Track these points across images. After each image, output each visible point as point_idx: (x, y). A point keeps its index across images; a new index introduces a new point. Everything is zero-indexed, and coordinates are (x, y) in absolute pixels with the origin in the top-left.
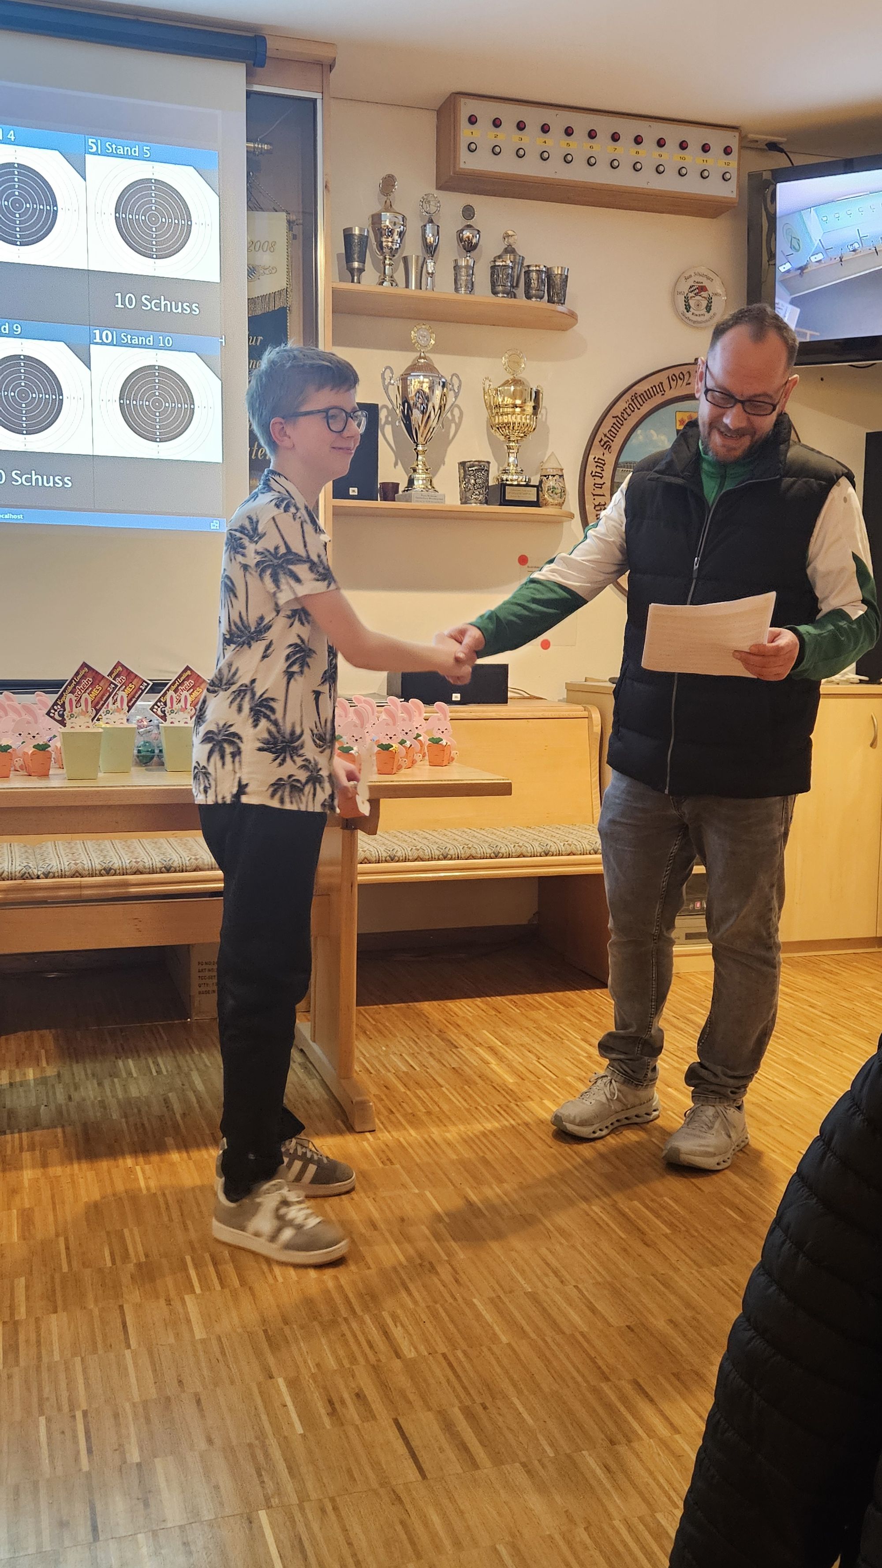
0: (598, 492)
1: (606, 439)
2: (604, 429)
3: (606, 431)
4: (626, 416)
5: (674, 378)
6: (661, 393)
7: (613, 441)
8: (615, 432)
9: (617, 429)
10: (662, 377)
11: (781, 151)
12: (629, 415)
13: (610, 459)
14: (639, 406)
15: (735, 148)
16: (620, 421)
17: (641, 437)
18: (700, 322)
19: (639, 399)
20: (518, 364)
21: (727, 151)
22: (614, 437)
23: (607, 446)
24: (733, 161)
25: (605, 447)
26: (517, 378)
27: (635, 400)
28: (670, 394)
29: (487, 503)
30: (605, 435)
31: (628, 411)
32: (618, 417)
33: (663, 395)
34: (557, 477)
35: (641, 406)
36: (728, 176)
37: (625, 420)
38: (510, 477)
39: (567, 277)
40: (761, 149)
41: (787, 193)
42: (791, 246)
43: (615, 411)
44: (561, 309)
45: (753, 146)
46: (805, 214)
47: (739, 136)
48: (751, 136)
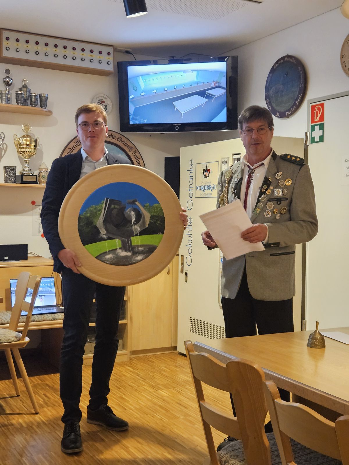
2: (66, 153)
4: (74, 148)
11: (131, 54)
15: (112, 52)
16: (71, 150)
20: (28, 129)
21: (109, 54)
24: (111, 58)
26: (28, 134)
29: (15, 182)
31: (75, 146)
34: (45, 172)
36: (109, 63)
37: (74, 150)
38: (25, 172)
39: (47, 97)
40: (124, 52)
41: (132, 70)
42: (134, 89)
43: (69, 147)
44: (45, 110)
45: (120, 51)
46: (138, 78)
47: (113, 49)
48: (118, 48)
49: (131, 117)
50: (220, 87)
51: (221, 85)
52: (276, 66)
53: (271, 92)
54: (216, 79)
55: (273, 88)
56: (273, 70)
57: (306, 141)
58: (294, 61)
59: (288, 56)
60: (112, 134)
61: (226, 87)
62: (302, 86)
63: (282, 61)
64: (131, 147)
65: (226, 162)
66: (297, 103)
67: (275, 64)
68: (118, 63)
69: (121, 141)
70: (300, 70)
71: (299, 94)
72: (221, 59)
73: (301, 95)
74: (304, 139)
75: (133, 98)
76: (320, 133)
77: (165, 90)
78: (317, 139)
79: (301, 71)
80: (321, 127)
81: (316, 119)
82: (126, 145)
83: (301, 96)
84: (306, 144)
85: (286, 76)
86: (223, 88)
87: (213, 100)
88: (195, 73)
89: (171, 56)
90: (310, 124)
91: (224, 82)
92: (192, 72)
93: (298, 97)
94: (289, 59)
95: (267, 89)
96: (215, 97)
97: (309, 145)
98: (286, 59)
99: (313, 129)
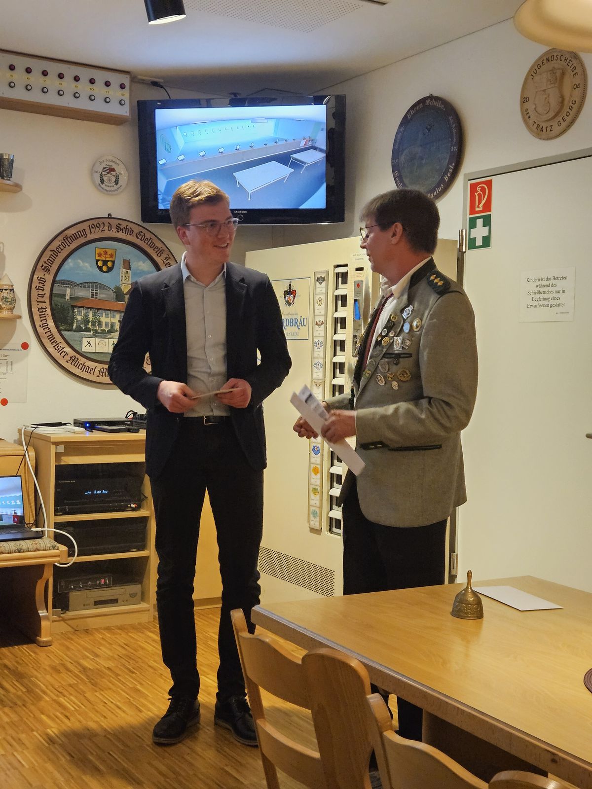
0: (41, 299)
1: (46, 265)
2: (45, 258)
3: (46, 260)
4: (60, 250)
5: (93, 226)
6: (84, 236)
7: (51, 266)
8: (53, 261)
9: (54, 259)
10: (85, 226)
11: (162, 87)
12: (62, 250)
13: (49, 278)
14: (69, 244)
15: (127, 84)
16: (55, 253)
17: (71, 264)
18: (112, 191)
19: (69, 239)
21: (122, 86)
22: (52, 264)
23: (46, 269)
24: (126, 95)
25: (45, 270)
27: (66, 240)
28: (91, 237)
30: (45, 263)
31: (61, 247)
32: (54, 250)
33: (86, 237)
34: (8, 291)
35: (71, 244)
36: (123, 102)
37: (60, 252)
39: (13, 161)
40: (148, 84)
41: (164, 117)
42: (166, 149)
43: (51, 247)
44: (8, 182)
45: (143, 82)
46: (173, 129)
47: (131, 77)
48: (140, 77)
49: (160, 197)
50: (315, 148)
51: (317, 145)
52: (411, 114)
53: (403, 158)
54: (308, 134)
55: (406, 152)
56: (405, 121)
57: (461, 245)
58: (443, 106)
59: (431, 97)
60: (127, 226)
61: (325, 149)
62: (455, 149)
63: (421, 105)
64: (161, 249)
65: (324, 279)
66: (446, 178)
67: (409, 111)
68: (138, 102)
69: (144, 239)
70: (452, 121)
71: (450, 163)
72: (318, 100)
73: (453, 164)
74: (457, 241)
75: (164, 164)
76: (485, 231)
77: (220, 151)
78: (479, 242)
79: (453, 123)
80: (487, 222)
81: (478, 207)
82: (153, 246)
83: (452, 168)
84: (460, 250)
85: (427, 131)
86: (321, 150)
87: (303, 169)
88: (272, 124)
89: (230, 92)
90: (469, 216)
91: (321, 140)
92: (266, 121)
93: (448, 168)
94: (434, 103)
95: (396, 154)
96: (307, 165)
97: (465, 252)
98: (428, 102)
99: (472, 224)
